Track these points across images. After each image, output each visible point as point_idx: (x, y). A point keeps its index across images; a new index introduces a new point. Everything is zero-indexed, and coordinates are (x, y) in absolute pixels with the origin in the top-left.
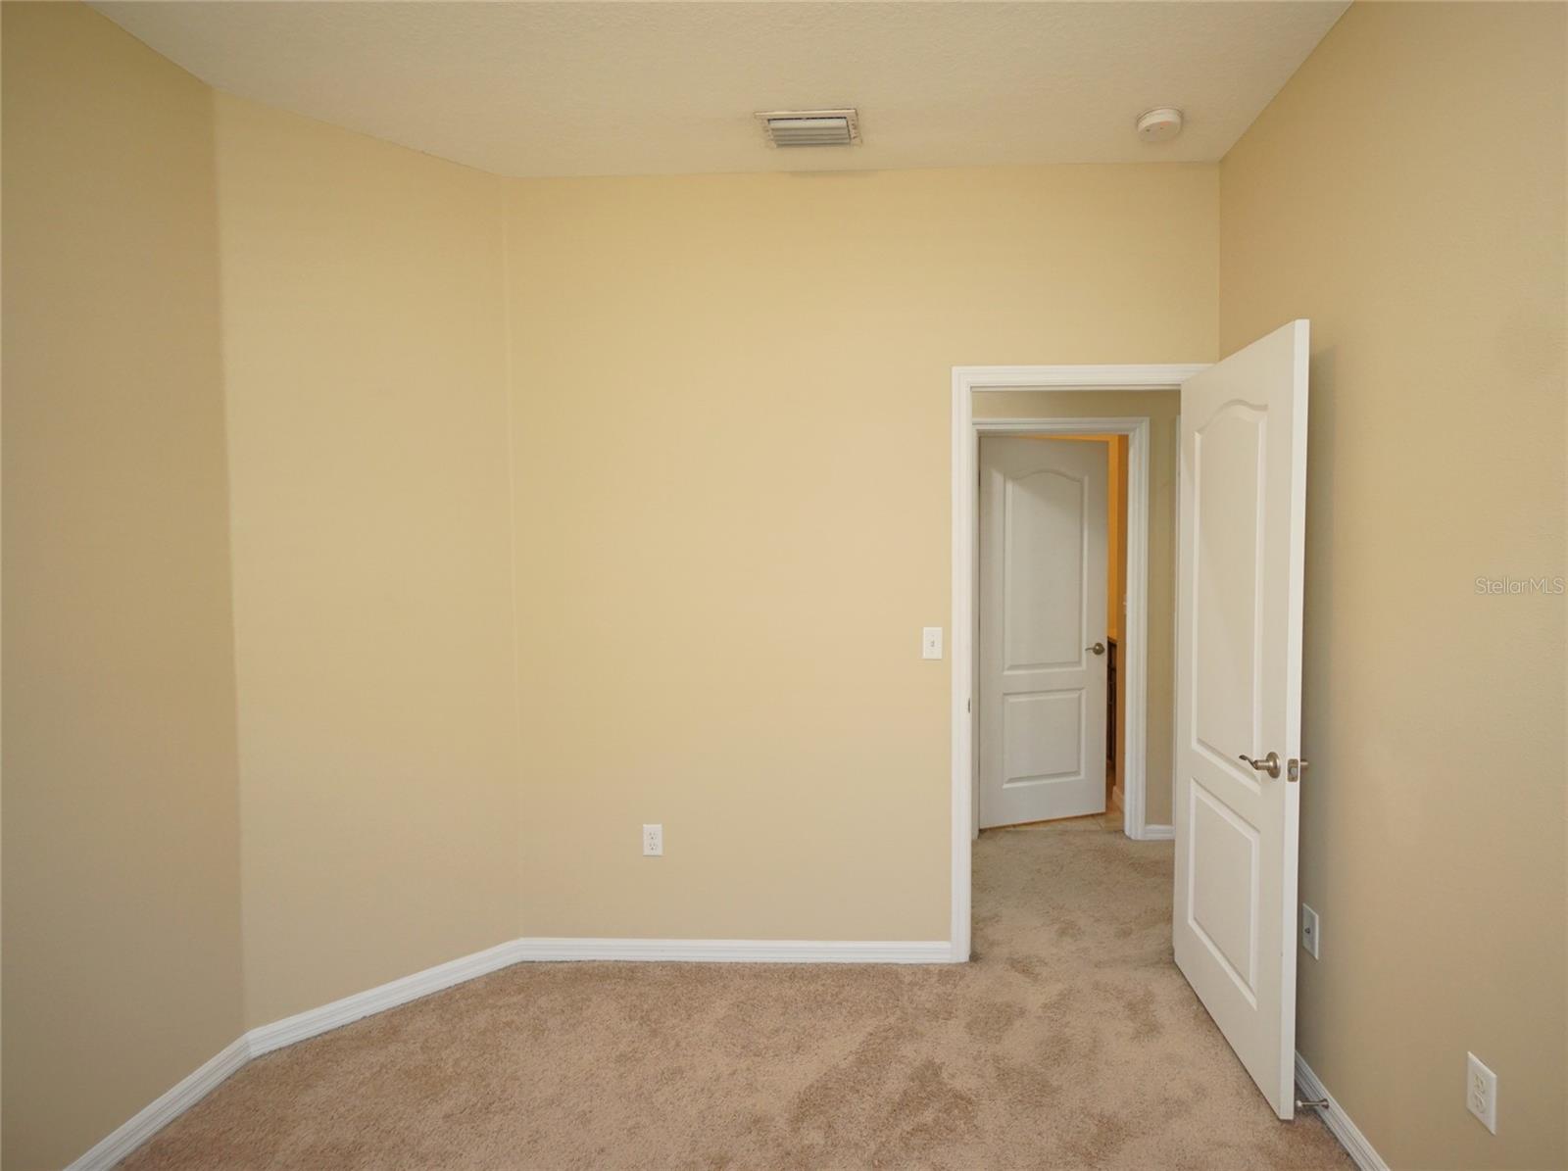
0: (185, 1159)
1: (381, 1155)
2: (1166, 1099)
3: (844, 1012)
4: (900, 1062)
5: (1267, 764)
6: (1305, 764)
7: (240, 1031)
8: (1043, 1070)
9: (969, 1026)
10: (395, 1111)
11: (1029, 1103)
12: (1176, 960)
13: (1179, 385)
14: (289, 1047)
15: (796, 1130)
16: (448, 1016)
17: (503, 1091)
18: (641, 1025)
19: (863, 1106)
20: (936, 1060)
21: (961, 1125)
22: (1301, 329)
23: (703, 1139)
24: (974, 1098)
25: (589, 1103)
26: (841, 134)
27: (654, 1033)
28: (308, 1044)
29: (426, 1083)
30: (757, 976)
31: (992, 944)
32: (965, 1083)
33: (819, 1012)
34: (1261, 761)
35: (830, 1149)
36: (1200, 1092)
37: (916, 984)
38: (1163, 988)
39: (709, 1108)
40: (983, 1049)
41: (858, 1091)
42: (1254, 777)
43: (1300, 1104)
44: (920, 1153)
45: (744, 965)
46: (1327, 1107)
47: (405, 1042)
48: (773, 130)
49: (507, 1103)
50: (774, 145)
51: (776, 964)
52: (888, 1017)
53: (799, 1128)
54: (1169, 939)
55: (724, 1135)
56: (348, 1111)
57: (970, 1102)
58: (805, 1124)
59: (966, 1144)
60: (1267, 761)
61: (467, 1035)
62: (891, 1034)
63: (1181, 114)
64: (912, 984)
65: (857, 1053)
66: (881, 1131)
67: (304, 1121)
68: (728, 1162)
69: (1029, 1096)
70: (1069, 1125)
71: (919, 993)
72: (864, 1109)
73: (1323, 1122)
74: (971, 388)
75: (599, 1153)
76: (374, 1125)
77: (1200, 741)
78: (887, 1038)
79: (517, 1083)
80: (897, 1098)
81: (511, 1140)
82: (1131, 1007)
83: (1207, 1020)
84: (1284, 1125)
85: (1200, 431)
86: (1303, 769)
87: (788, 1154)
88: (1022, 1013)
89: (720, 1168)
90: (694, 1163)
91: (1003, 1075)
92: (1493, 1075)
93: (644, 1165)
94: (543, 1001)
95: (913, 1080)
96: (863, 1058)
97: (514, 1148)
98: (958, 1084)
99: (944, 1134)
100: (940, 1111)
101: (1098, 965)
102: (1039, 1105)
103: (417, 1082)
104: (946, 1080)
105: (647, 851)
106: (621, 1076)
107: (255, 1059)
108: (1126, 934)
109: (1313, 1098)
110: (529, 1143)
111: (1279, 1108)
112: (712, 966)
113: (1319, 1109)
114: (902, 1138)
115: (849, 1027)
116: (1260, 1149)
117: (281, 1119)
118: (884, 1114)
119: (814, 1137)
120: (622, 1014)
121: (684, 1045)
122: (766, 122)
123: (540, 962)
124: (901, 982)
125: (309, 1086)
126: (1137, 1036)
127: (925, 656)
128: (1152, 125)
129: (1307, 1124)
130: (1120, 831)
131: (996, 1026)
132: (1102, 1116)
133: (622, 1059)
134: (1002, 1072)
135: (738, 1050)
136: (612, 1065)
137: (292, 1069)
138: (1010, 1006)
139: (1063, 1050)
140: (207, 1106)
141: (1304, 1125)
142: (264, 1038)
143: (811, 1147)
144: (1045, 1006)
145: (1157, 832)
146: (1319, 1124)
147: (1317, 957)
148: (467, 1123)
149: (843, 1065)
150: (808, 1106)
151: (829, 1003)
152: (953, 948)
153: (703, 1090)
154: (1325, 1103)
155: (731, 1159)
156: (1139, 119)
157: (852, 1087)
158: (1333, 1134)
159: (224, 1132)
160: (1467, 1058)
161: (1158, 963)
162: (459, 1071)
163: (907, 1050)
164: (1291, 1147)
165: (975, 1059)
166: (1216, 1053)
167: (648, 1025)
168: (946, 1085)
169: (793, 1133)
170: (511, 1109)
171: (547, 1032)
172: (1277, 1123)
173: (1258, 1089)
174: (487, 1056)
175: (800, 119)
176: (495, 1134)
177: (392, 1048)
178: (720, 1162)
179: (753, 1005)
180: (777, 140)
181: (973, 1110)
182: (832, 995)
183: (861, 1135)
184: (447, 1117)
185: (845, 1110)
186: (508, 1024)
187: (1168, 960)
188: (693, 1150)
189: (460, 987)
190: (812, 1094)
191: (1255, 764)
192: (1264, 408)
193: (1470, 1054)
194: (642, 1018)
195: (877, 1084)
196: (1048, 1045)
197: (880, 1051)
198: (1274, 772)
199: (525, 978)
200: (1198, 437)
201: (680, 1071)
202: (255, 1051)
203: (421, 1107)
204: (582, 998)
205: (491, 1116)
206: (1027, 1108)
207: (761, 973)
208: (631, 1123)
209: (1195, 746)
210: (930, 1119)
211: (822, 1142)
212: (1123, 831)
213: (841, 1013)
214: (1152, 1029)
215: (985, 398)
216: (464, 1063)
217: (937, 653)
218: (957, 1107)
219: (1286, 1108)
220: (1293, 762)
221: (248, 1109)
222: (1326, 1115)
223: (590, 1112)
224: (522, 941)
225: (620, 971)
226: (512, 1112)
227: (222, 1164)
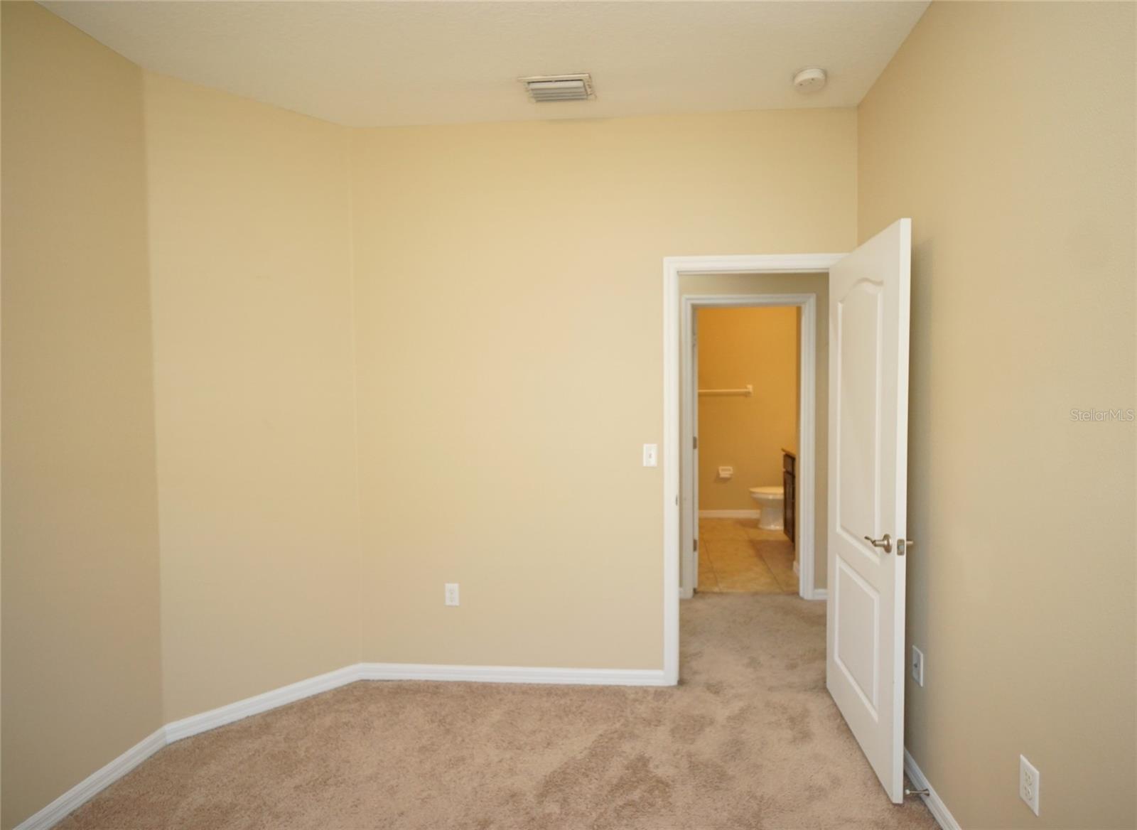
0: (115, 812)
1: (248, 813)
2: (811, 787)
3: (584, 719)
4: (620, 756)
5: (882, 543)
6: (910, 543)
7: (160, 725)
8: (723, 763)
9: (673, 731)
10: (262, 782)
11: (711, 787)
12: (828, 687)
13: (828, 269)
14: (194, 736)
15: (540, 803)
16: (305, 717)
17: (338, 770)
18: (439, 726)
19: (590, 786)
20: (646, 755)
21: (659, 802)
22: (905, 225)
23: (474, 808)
24: (670, 783)
25: (396, 780)
26: (579, 92)
27: (448, 731)
28: (206, 734)
29: (285, 763)
30: (524, 693)
31: (695, 673)
32: (664, 772)
33: (566, 719)
34: (878, 541)
35: (563, 816)
36: (836, 782)
37: (637, 700)
38: (816, 706)
39: (481, 785)
40: (681, 748)
41: (587, 776)
42: (875, 552)
43: (908, 792)
44: (628, 821)
45: (516, 685)
46: (928, 795)
47: (273, 735)
48: (532, 90)
49: (340, 778)
50: (533, 100)
51: (538, 685)
52: (615, 723)
53: (543, 801)
54: (824, 673)
55: (489, 805)
56: (229, 781)
57: (667, 785)
58: (547, 799)
59: (662, 815)
60: (883, 540)
61: (317, 731)
62: (616, 736)
63: (825, 73)
64: (635, 700)
65: (590, 748)
66: (602, 805)
67: (198, 788)
68: (490, 824)
69: (711, 782)
70: (738, 803)
71: (639, 707)
72: (590, 789)
73: (925, 806)
74: (678, 272)
75: (400, 816)
76: (246, 792)
77: (843, 527)
78: (612, 739)
79: (348, 765)
80: (615, 781)
81: (339, 805)
82: (792, 720)
83: (845, 730)
84: (896, 807)
85: (841, 302)
86: (909, 547)
87: (533, 819)
88: (712, 722)
89: (484, 828)
90: (466, 824)
91: (693, 767)
92: (1037, 772)
93: (430, 825)
94: (372, 708)
95: (628, 769)
96: (594, 752)
97: (341, 810)
98: (660, 772)
99: (646, 808)
100: (645, 792)
101: (771, 689)
102: (717, 788)
103: (280, 763)
104: (652, 770)
105: (448, 603)
106: (421, 762)
107: (170, 744)
108: (792, 667)
109: (919, 788)
110: (352, 807)
111: (892, 795)
112: (494, 685)
113: (923, 796)
114: (615, 810)
115: (586, 730)
116: (877, 824)
117: (182, 786)
118: (605, 793)
119: (553, 808)
120: (426, 718)
121: (467, 740)
122: (526, 84)
123: (373, 681)
124: (626, 699)
125: (205, 764)
126: (794, 741)
127: (645, 464)
128: (805, 81)
129: (913, 807)
130: (796, 594)
131: (692, 732)
132: (762, 797)
133: (423, 749)
134: (692, 765)
135: (505, 745)
136: (415, 754)
137: (195, 751)
138: (703, 718)
139: (739, 750)
140: (135, 776)
141: (911, 808)
142: (178, 729)
143: (549, 815)
144: (729, 718)
145: (819, 594)
146: (922, 808)
147: (922, 684)
148: (310, 792)
149: (579, 757)
150: (553, 785)
151: (573, 713)
152: (665, 675)
153: (478, 772)
154: (927, 792)
155: (492, 822)
156: (794, 77)
157: (584, 773)
158: (932, 814)
159: (143, 795)
160: (1019, 760)
161: (814, 688)
162: (308, 755)
163: (626, 747)
164: (900, 823)
165: (674, 755)
166: (851, 754)
167: (444, 726)
168: (651, 772)
169: (538, 805)
170: (341, 783)
171: (372, 730)
172: (891, 806)
173: (879, 781)
174: (329, 745)
175: (551, 81)
176: (329, 800)
177: (264, 738)
178: (484, 824)
179: (519, 713)
180: (535, 98)
181: (669, 792)
182: (576, 707)
183: (587, 808)
184: (297, 788)
185: (577, 789)
186: (346, 724)
187: (821, 687)
188: (467, 815)
189: (315, 697)
190: (554, 777)
191: (873, 542)
192: (880, 283)
193: (1022, 756)
194: (440, 721)
195: (602, 771)
196: (728, 746)
197: (607, 748)
198: (888, 549)
199: (362, 692)
200: (840, 306)
201: (463, 759)
202: (171, 738)
203: (279, 780)
204: (400, 707)
205: (327, 787)
206: (708, 791)
207: (527, 691)
208: (425, 794)
209: (839, 530)
210: (637, 797)
211: (558, 812)
212: (797, 593)
213: (581, 720)
214: (805, 736)
215: (688, 280)
216: (313, 751)
217: (653, 462)
218: (657, 788)
219: (897, 795)
220: (900, 542)
221: (161, 778)
222: (928, 801)
223: (397, 786)
224: (361, 666)
225: (428, 688)
226: (343, 785)
227: (139, 817)
